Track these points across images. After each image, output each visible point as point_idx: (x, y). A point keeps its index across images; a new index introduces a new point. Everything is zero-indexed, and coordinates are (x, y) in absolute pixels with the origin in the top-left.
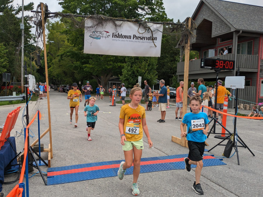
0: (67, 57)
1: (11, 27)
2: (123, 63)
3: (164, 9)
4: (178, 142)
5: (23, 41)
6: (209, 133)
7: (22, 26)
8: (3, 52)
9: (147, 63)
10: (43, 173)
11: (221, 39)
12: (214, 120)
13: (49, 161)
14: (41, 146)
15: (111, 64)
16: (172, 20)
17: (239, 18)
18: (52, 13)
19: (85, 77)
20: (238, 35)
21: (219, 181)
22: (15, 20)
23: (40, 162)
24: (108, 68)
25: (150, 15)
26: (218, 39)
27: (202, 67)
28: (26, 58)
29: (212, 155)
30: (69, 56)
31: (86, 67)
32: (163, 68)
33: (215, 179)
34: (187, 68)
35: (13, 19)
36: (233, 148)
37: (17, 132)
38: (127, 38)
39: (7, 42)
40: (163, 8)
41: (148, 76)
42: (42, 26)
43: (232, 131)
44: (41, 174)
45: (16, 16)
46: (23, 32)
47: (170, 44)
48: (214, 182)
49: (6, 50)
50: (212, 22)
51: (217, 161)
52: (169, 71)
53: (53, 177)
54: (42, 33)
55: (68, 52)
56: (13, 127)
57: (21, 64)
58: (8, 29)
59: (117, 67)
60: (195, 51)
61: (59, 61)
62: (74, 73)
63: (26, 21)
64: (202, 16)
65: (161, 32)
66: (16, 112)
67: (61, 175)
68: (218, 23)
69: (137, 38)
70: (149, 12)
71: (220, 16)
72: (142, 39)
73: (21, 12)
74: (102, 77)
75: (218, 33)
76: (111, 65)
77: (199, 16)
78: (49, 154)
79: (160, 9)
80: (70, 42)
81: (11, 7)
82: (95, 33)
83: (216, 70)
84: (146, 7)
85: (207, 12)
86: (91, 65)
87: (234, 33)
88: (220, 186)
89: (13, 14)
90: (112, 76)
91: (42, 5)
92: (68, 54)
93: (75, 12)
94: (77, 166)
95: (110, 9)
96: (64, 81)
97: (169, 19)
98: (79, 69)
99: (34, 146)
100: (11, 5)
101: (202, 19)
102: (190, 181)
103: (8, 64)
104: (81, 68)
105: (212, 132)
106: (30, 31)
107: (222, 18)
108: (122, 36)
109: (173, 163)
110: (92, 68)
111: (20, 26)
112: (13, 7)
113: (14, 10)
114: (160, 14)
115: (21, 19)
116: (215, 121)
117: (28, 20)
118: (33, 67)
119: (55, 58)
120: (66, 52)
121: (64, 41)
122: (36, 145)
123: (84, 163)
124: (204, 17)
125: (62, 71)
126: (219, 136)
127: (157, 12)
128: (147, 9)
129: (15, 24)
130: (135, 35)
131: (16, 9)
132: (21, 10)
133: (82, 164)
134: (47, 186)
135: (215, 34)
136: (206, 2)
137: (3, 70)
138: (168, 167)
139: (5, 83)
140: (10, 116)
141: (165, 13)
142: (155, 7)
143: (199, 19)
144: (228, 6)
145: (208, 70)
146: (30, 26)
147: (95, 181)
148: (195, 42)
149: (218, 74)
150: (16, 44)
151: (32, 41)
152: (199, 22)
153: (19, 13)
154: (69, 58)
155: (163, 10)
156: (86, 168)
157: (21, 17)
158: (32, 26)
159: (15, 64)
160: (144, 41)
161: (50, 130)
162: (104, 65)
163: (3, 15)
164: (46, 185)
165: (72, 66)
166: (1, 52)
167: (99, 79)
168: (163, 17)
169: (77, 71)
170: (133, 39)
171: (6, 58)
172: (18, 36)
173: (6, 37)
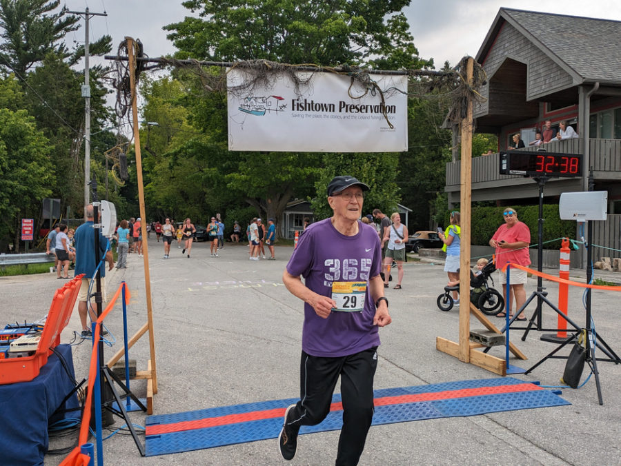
0: (189, 157)
1: (62, 94)
2: (318, 167)
3: (412, 39)
4: (453, 352)
5: (88, 125)
6: (528, 329)
7: (86, 91)
8: (43, 151)
9: (375, 165)
10: (136, 429)
11: (550, 104)
12: (536, 297)
13: (149, 400)
14: (130, 366)
15: (290, 170)
16: (430, 63)
17: (591, 54)
18: (152, 60)
19: (231, 203)
20: (589, 94)
21: (553, 445)
22: (69, 78)
23: (128, 403)
24: (284, 179)
25: (379, 53)
26: (541, 104)
27: (502, 172)
28: (94, 162)
29: (536, 381)
30: (192, 156)
31: (230, 180)
32: (413, 176)
33: (542, 440)
34: (466, 174)
35: (64, 75)
36: (586, 363)
37: (75, 332)
38: (326, 111)
39: (52, 127)
40: (409, 36)
41: (376, 197)
42: (129, 90)
43: (582, 324)
44: (130, 430)
45: (71, 68)
46: (88, 103)
47: (426, 119)
48: (540, 448)
49: (50, 147)
50: (525, 66)
51: (548, 397)
52: (428, 183)
53: (159, 437)
54: (131, 103)
55: (189, 147)
56: (66, 321)
57: (84, 177)
58: (55, 97)
59: (304, 177)
60: (489, 135)
61: (171, 168)
62: (205, 193)
63: (95, 79)
64: (501, 52)
65: (405, 93)
66: (73, 286)
67: (176, 432)
68: (540, 67)
69: (350, 108)
70: (376, 47)
71: (544, 50)
72: (360, 110)
73: (83, 58)
74: (269, 201)
75: (542, 91)
76: (289, 172)
77: (495, 51)
78: (150, 382)
79: (401, 40)
80: (194, 122)
81: (62, 48)
82: (252, 100)
83: (539, 178)
84: (369, 36)
85: (514, 41)
86: (243, 174)
87: (581, 89)
88: (555, 455)
89: (66, 64)
90: (292, 199)
91: (129, 43)
92: (190, 150)
93: (204, 54)
94: (214, 410)
95: (284, 43)
97: (424, 61)
98: (215, 185)
99: (115, 365)
100: (60, 44)
101: (503, 60)
102: (483, 444)
103: (55, 177)
104: (219, 182)
105: (533, 326)
106: (104, 102)
107: (550, 55)
108: (314, 105)
109: (440, 402)
110: (246, 181)
111: (80, 90)
112: (65, 49)
113: (68, 55)
114: (402, 50)
115: (84, 73)
116: (541, 300)
117: (98, 77)
118: (111, 183)
119: (159, 162)
120: (185, 147)
121: (180, 121)
122: (119, 364)
123: (230, 404)
124: (506, 53)
125: (178, 190)
126: (551, 336)
127: (394, 48)
128: (372, 41)
129: (70, 87)
130: (344, 103)
131: (72, 52)
132: (84, 55)
133: (225, 405)
134: (145, 458)
135: (535, 94)
136: (510, 19)
137: (45, 191)
138: (428, 412)
139: (47, 221)
140: (60, 296)
141: (414, 47)
142: (389, 35)
143: (494, 59)
144: (563, 25)
145: (519, 178)
146: (103, 90)
147: (256, 446)
148: (487, 113)
149: (542, 187)
150: (72, 130)
151: (108, 124)
152: (495, 66)
153: (79, 61)
154: (193, 159)
155: (408, 42)
156: (236, 415)
157: (84, 70)
158: (108, 90)
159: (70, 177)
160: (365, 114)
161: (150, 327)
162: (273, 173)
163: (44, 68)
164: (143, 456)
165: (199, 178)
166: (39, 151)
167: (264, 208)
168: (410, 58)
169: (210, 188)
170: (340, 111)
171: (50, 164)
172: (78, 113)
173: (49, 116)
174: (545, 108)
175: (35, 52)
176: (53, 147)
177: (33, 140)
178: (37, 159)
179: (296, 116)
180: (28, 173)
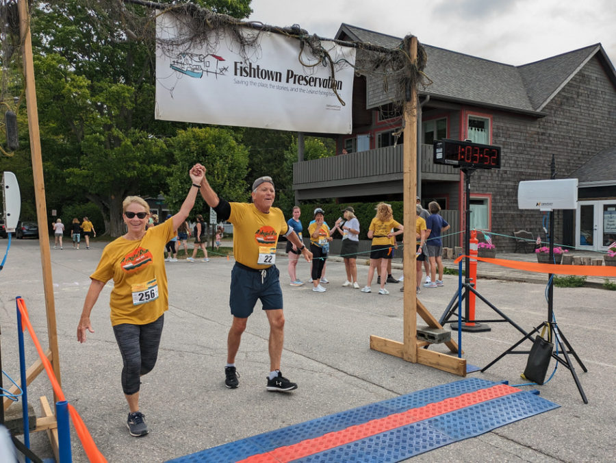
38: (273, 79)
65: (353, 66)
69: (299, 79)
72: (308, 83)
82: (187, 57)
108: (260, 71)
130: (292, 72)
160: (313, 88)
170: (288, 81)
179: (238, 82)
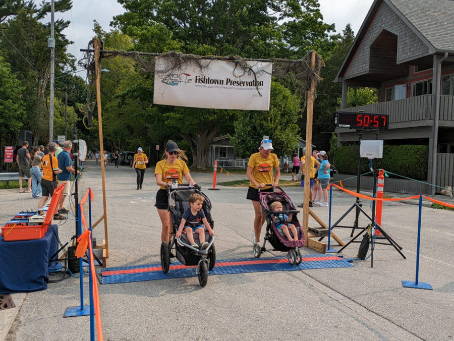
0: (135, 99)
1: (30, 43)
3: (319, 5)
5: (53, 70)
7: (52, 43)
8: (16, 91)
11: (417, 67)
13: (104, 259)
16: (332, 27)
20: (440, 61)
25: (292, 17)
26: (410, 66)
29: (341, 255)
30: (137, 98)
31: (168, 118)
39: (23, 71)
40: (317, 3)
42: (95, 70)
46: (53, 52)
49: (22, 88)
50: (397, 36)
53: (110, 276)
55: (135, 90)
57: (49, 112)
58: (26, 47)
59: (227, 118)
61: (119, 106)
62: (147, 128)
63: (59, 32)
64: (379, 24)
65: (269, 74)
68: (407, 38)
70: (289, 11)
71: (410, 26)
72: (239, 84)
74: (199, 136)
75: (408, 57)
77: (375, 23)
78: (104, 250)
79: (310, 7)
81: (31, 5)
82: (171, 76)
86: (178, 113)
87: (435, 57)
89: (34, 18)
90: (218, 135)
91: (96, 42)
92: (136, 93)
93: (148, 15)
96: (128, 144)
97: (328, 25)
98: (155, 122)
100: (30, 1)
101: (381, 30)
103: (25, 112)
104: (159, 120)
106: (65, 50)
107: (413, 29)
109: (278, 264)
110: (180, 119)
111: (46, 41)
112: (34, 5)
113: (36, 11)
114: (309, 15)
115: (50, 26)
117: (61, 30)
119: (110, 101)
120: (131, 90)
124: (383, 25)
125: (125, 124)
127: (303, 13)
128: (286, 7)
129: (38, 38)
130: (230, 79)
132: (50, 11)
135: (402, 59)
137: (17, 124)
141: (320, 13)
143: (374, 30)
146: (65, 41)
148: (368, 72)
150: (39, 74)
152: (375, 35)
153: (45, 16)
154: (138, 100)
155: (315, 8)
157: (50, 23)
158: (69, 41)
159: (37, 112)
161: (105, 217)
162: (202, 113)
163: (17, 22)
165: (142, 116)
166: (13, 91)
167: (194, 141)
168: (316, 22)
169: (151, 124)
170: (227, 84)
171: (22, 102)
172: (44, 60)
173: (21, 62)
174: (413, 69)
175: (9, 8)
176: (25, 88)
177: (8, 82)
178: (12, 97)
180: (4, 109)
